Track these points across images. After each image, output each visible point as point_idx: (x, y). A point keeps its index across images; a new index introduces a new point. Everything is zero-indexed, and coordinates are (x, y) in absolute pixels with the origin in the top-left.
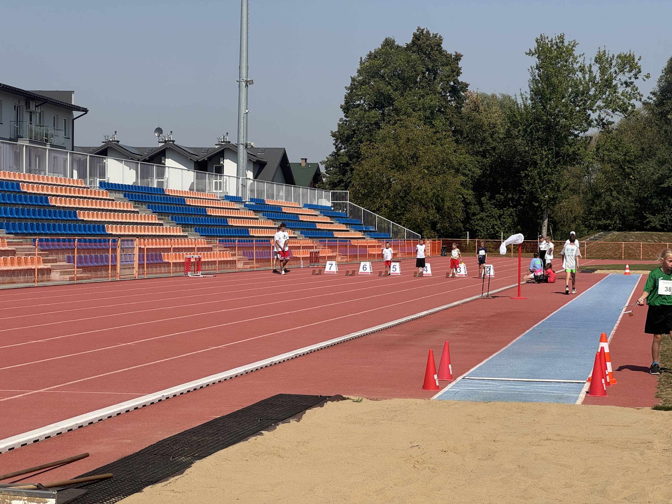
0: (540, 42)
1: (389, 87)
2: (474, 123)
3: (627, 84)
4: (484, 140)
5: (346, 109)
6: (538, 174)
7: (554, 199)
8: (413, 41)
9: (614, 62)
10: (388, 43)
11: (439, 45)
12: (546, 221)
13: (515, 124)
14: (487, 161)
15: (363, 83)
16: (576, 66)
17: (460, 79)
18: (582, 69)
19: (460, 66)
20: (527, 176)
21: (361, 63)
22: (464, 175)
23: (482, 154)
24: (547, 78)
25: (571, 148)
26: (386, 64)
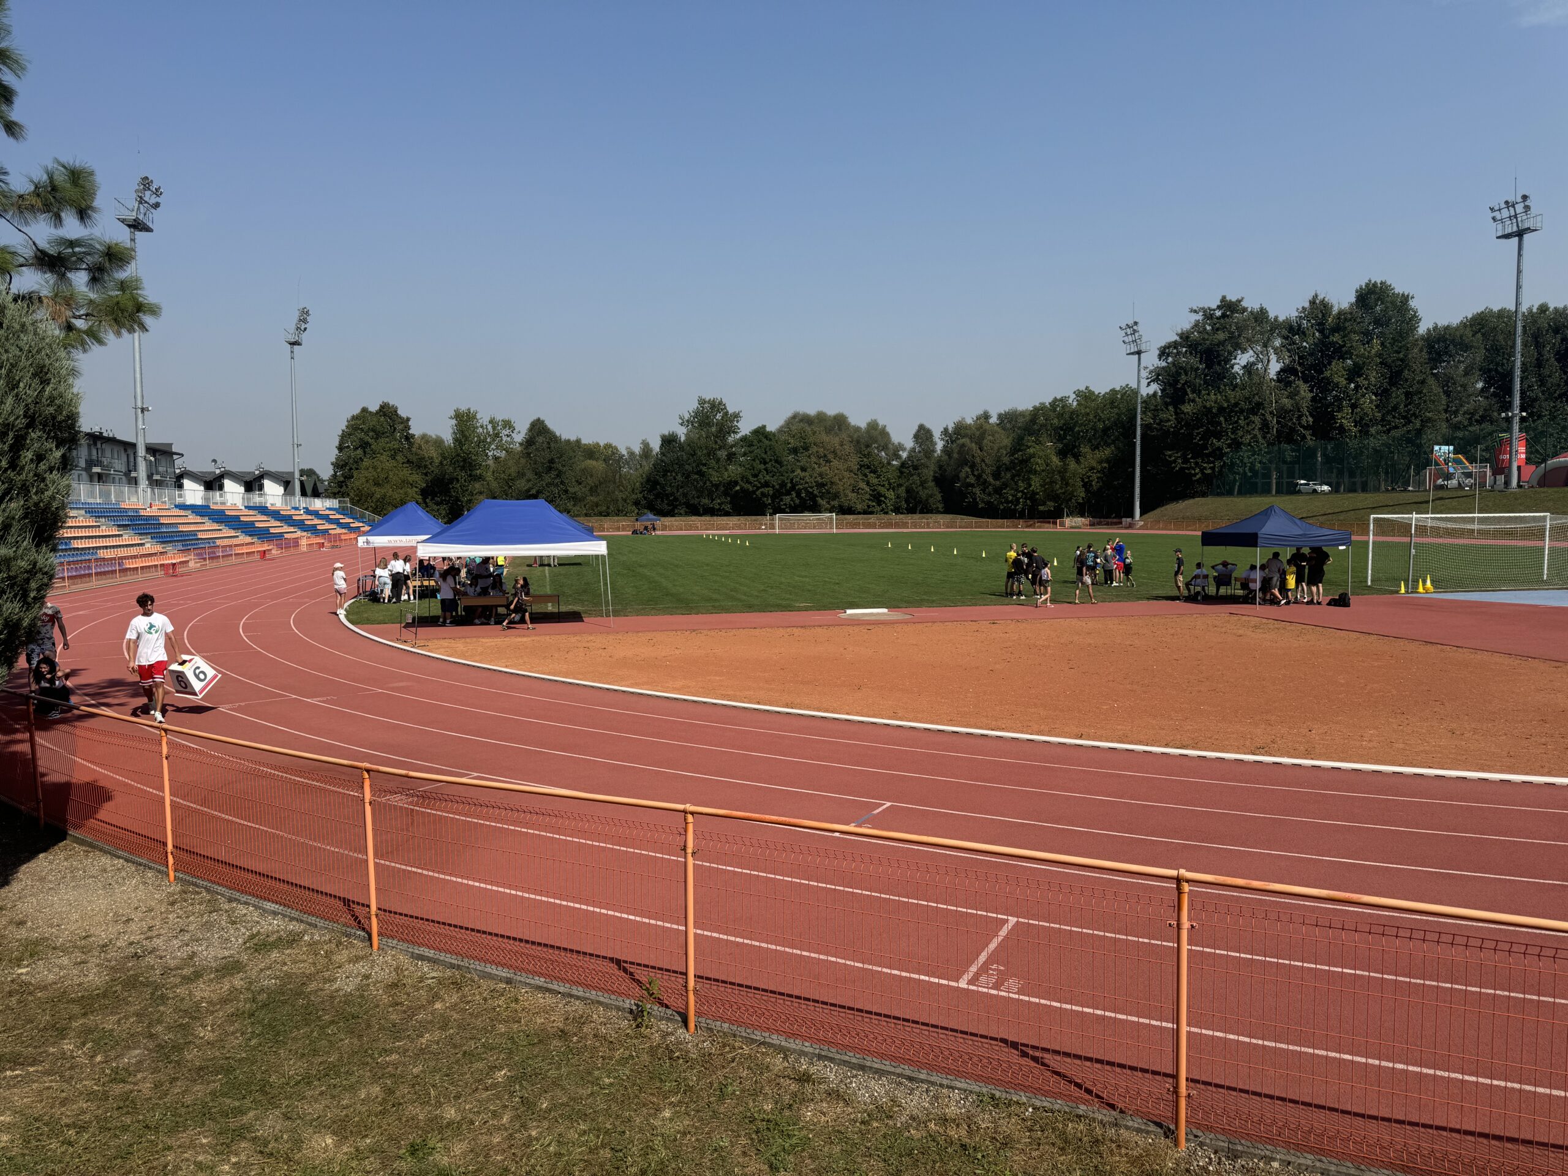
0: (457, 411)
1: (368, 437)
2: (419, 457)
3: (508, 436)
4: (426, 466)
5: (340, 448)
6: (461, 486)
7: (470, 500)
8: (380, 410)
9: (500, 424)
10: (364, 410)
11: (396, 412)
13: (445, 458)
14: (429, 478)
15: (350, 435)
16: (478, 425)
17: (410, 432)
18: (482, 427)
19: (410, 424)
20: (453, 488)
21: (347, 422)
22: (416, 487)
23: (426, 474)
24: (462, 432)
25: (478, 472)
26: (364, 423)
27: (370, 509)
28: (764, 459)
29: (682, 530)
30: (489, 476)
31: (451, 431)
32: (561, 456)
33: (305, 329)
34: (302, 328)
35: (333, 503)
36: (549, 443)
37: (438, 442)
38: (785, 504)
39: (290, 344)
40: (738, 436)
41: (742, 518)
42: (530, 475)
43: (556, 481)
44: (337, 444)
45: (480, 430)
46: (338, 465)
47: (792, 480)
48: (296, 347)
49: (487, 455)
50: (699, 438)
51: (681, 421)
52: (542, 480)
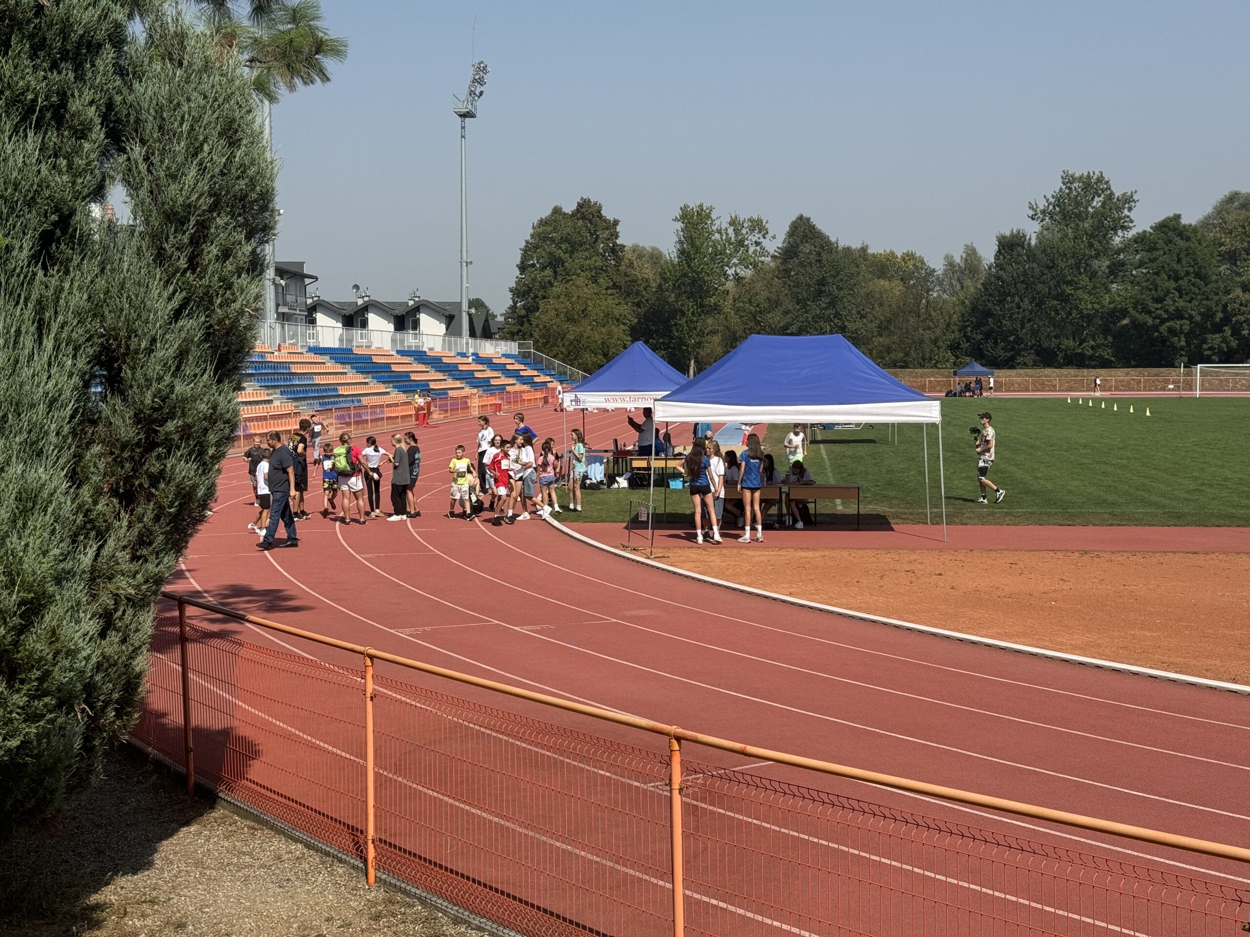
0: (684, 209)
1: (560, 251)
2: (630, 279)
3: (757, 244)
4: (638, 293)
5: (523, 268)
6: (686, 322)
7: (699, 343)
8: (577, 209)
9: (746, 225)
10: (557, 211)
11: (599, 212)
12: (693, 362)
13: (665, 280)
14: (642, 310)
15: (536, 247)
16: (714, 228)
17: (619, 241)
18: (719, 232)
19: (618, 230)
20: (676, 324)
21: (534, 228)
22: (624, 324)
23: (638, 305)
24: (690, 240)
25: (712, 300)
26: (555, 230)
27: (560, 356)
28: (1175, 272)
29: (1027, 390)
30: (727, 306)
31: (676, 239)
32: (838, 273)
33: (481, 93)
34: (477, 92)
35: (512, 347)
36: (819, 254)
37: (655, 257)
38: (1210, 349)
39: (461, 116)
40: (1130, 234)
41: (1132, 371)
42: (788, 304)
43: (829, 312)
44: (518, 261)
45: (717, 236)
46: (518, 293)
47: (1225, 306)
48: (467, 119)
49: (725, 274)
50: (1062, 240)
51: (1031, 213)
52: (806, 312)
